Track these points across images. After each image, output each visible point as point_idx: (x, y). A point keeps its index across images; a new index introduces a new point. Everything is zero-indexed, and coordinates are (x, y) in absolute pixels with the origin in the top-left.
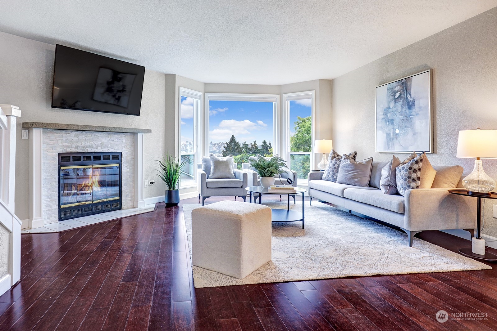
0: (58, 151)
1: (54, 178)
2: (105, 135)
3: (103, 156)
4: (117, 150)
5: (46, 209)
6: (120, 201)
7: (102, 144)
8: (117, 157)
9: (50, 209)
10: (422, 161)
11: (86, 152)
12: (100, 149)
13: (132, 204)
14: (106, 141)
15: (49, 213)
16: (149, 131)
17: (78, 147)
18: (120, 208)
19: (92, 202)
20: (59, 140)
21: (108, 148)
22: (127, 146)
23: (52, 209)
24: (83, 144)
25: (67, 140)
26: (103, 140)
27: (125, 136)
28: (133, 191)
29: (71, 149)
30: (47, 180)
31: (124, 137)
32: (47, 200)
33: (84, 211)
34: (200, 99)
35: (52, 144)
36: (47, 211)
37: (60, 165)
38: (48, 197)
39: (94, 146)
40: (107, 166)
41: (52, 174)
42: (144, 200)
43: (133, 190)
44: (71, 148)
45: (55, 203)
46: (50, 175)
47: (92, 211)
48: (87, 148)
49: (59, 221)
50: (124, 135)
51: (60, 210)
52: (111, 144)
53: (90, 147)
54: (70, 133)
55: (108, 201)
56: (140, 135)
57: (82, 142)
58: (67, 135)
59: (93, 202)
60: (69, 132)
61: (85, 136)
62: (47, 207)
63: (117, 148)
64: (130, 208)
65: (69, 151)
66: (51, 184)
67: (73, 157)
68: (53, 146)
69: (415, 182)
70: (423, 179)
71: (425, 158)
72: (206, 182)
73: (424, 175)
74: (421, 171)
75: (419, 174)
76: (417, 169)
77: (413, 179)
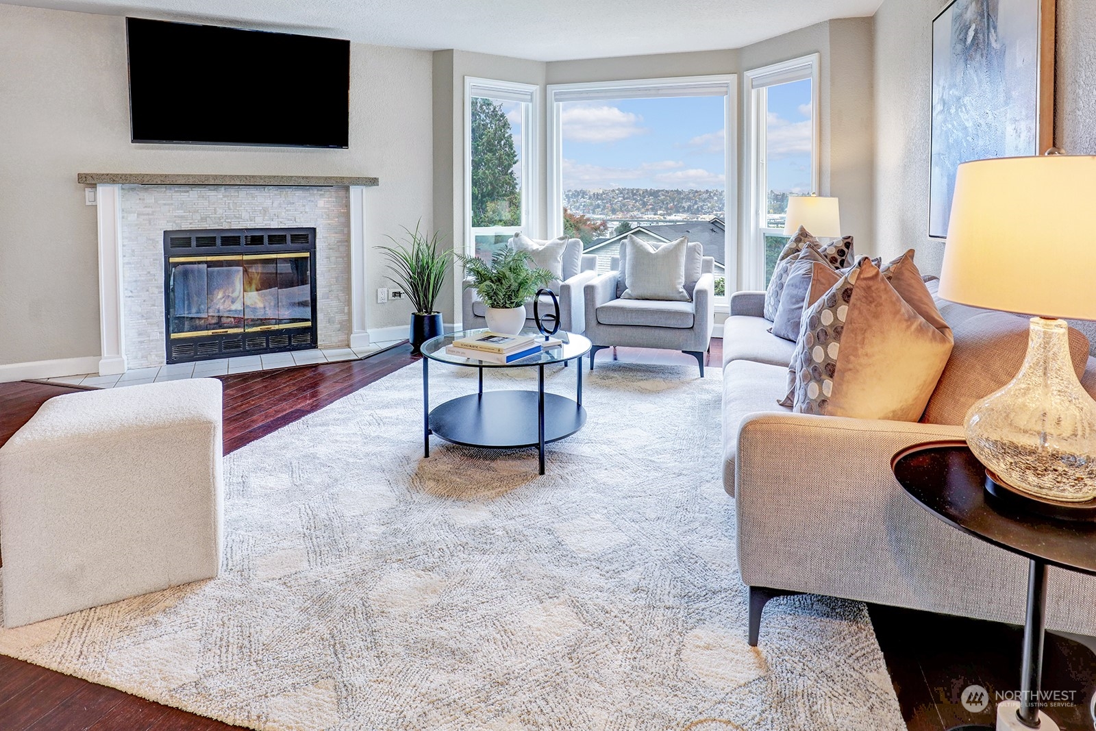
0: (161, 227)
1: (155, 280)
2: (271, 191)
3: (269, 236)
4: (303, 222)
5: (139, 340)
6: (313, 330)
7: (265, 211)
8: (305, 237)
9: (148, 338)
10: (849, 296)
11: (227, 228)
12: (260, 222)
13: (342, 337)
14: (276, 204)
15: (146, 346)
16: (373, 182)
17: (208, 219)
18: (313, 344)
19: (242, 330)
20: (165, 204)
21: (280, 220)
22: (328, 215)
23: (152, 341)
24: (220, 211)
25: (182, 204)
26: (269, 202)
27: (323, 193)
28: (346, 311)
29: (191, 224)
30: (139, 284)
31: (321, 195)
32: (140, 321)
33: (225, 348)
34: (531, 100)
35: (148, 214)
36: (141, 342)
37: (167, 255)
38: (143, 316)
39: (245, 215)
40: (278, 257)
41: (149, 272)
42: (368, 331)
43: (346, 308)
44: (191, 221)
45: (157, 328)
46: (146, 273)
47: (244, 348)
48: (230, 221)
49: (167, 363)
50: (321, 190)
51: (170, 343)
52: (287, 210)
53: (238, 218)
54: (188, 192)
55: (283, 329)
56: (354, 191)
57: (218, 209)
58: (182, 194)
59: (246, 331)
60: (187, 188)
61: (224, 197)
62: (139, 335)
63: (302, 219)
64: (339, 347)
65: (186, 226)
66: (148, 291)
67: (197, 238)
68: (150, 217)
69: (820, 382)
70: (848, 375)
71: (863, 284)
72: (473, 301)
73: (852, 358)
74: (843, 338)
75: (834, 350)
76: (830, 331)
77: (815, 369)
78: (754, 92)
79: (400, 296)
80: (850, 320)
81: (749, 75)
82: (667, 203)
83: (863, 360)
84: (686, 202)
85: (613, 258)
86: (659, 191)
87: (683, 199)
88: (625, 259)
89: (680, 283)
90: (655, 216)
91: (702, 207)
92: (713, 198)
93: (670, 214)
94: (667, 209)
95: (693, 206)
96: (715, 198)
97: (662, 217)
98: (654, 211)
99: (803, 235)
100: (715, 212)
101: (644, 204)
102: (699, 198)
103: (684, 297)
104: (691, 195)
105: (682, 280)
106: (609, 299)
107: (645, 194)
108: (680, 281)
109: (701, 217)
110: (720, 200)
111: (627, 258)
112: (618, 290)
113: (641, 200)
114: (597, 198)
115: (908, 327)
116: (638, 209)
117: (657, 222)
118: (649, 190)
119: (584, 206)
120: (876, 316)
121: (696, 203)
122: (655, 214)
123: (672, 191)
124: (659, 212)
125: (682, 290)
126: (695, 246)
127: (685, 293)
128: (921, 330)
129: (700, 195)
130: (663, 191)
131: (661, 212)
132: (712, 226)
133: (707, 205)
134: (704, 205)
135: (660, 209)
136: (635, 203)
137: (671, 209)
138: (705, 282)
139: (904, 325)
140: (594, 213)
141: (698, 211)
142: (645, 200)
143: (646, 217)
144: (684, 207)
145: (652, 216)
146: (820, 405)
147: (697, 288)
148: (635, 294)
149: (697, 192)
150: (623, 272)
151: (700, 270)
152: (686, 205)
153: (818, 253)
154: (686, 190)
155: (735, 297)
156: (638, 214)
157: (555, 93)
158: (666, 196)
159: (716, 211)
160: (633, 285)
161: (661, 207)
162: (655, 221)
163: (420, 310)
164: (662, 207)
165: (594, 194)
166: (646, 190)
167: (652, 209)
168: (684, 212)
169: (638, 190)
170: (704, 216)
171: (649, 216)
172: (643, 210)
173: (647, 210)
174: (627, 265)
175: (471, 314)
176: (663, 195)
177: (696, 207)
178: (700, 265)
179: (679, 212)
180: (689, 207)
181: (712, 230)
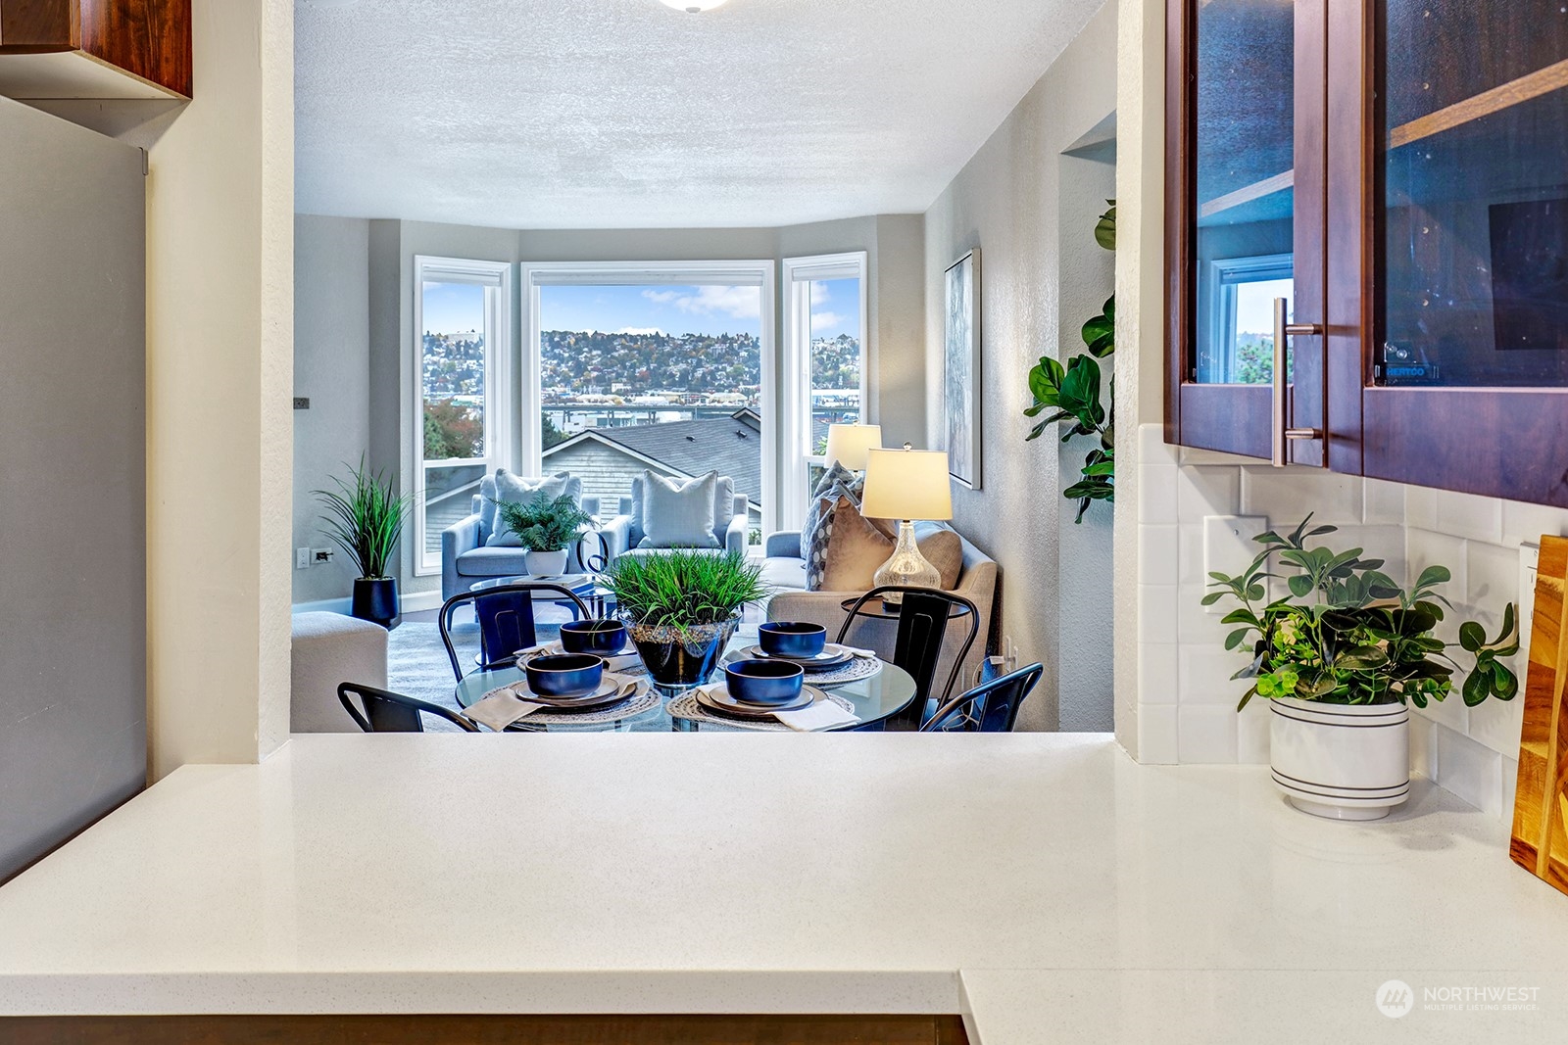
10: (833, 519)
69: (817, 574)
70: (833, 568)
71: (840, 511)
72: (457, 557)
73: (834, 557)
74: (830, 545)
75: (825, 553)
76: (823, 542)
77: (815, 567)
78: (795, 285)
79: (326, 559)
80: (833, 534)
81: (789, 263)
82: (633, 366)
83: (841, 558)
84: (676, 363)
85: (621, 499)
86: (614, 337)
87: (670, 355)
88: (641, 501)
89: (709, 527)
90: (609, 397)
91: (712, 373)
92: (737, 354)
93: (640, 392)
94: (632, 379)
95: (694, 371)
96: (743, 354)
97: (621, 399)
98: (604, 383)
99: (838, 470)
100: (742, 387)
101: (580, 369)
102: (707, 355)
103: (715, 542)
104: (688, 347)
105: (712, 523)
106: (623, 550)
107: (581, 344)
108: (709, 524)
109: (712, 397)
110: (754, 358)
111: (646, 499)
112: (633, 538)
113: (571, 358)
114: (466, 353)
115: (867, 537)
116: (566, 381)
117: (611, 409)
118: (590, 333)
119: (433, 373)
120: (848, 530)
121: (699, 364)
122: (605, 392)
123: (645, 337)
124: (615, 387)
125: (711, 535)
126: (725, 481)
127: (715, 539)
128: (875, 538)
129: (709, 346)
130: (621, 336)
131: (620, 386)
132: (737, 426)
133: (724, 369)
134: (717, 370)
135: (617, 380)
136: (559, 365)
137: (642, 379)
138: (739, 523)
139: (864, 536)
140: (458, 389)
141: (705, 384)
142: (582, 358)
143: (584, 399)
144: (672, 376)
145: (599, 396)
146: (818, 587)
147: (729, 531)
148: (656, 542)
149: (701, 339)
150: (639, 516)
151: (732, 511)
152: (676, 369)
153: (846, 488)
154: (678, 334)
155: (771, 538)
156: (565, 393)
157: (532, 273)
158: (631, 349)
159: (745, 383)
160: (653, 532)
161: (619, 376)
162: (605, 408)
163: (366, 575)
164: (621, 375)
165: (458, 344)
166: (585, 334)
167: (599, 380)
168: (672, 385)
169: (564, 335)
170: (717, 395)
171: (593, 397)
172: (577, 382)
173: (587, 382)
174: (645, 508)
175: (455, 573)
176: (624, 347)
177: (699, 373)
178: (731, 505)
179: (660, 386)
180: (684, 375)
181: (739, 435)
